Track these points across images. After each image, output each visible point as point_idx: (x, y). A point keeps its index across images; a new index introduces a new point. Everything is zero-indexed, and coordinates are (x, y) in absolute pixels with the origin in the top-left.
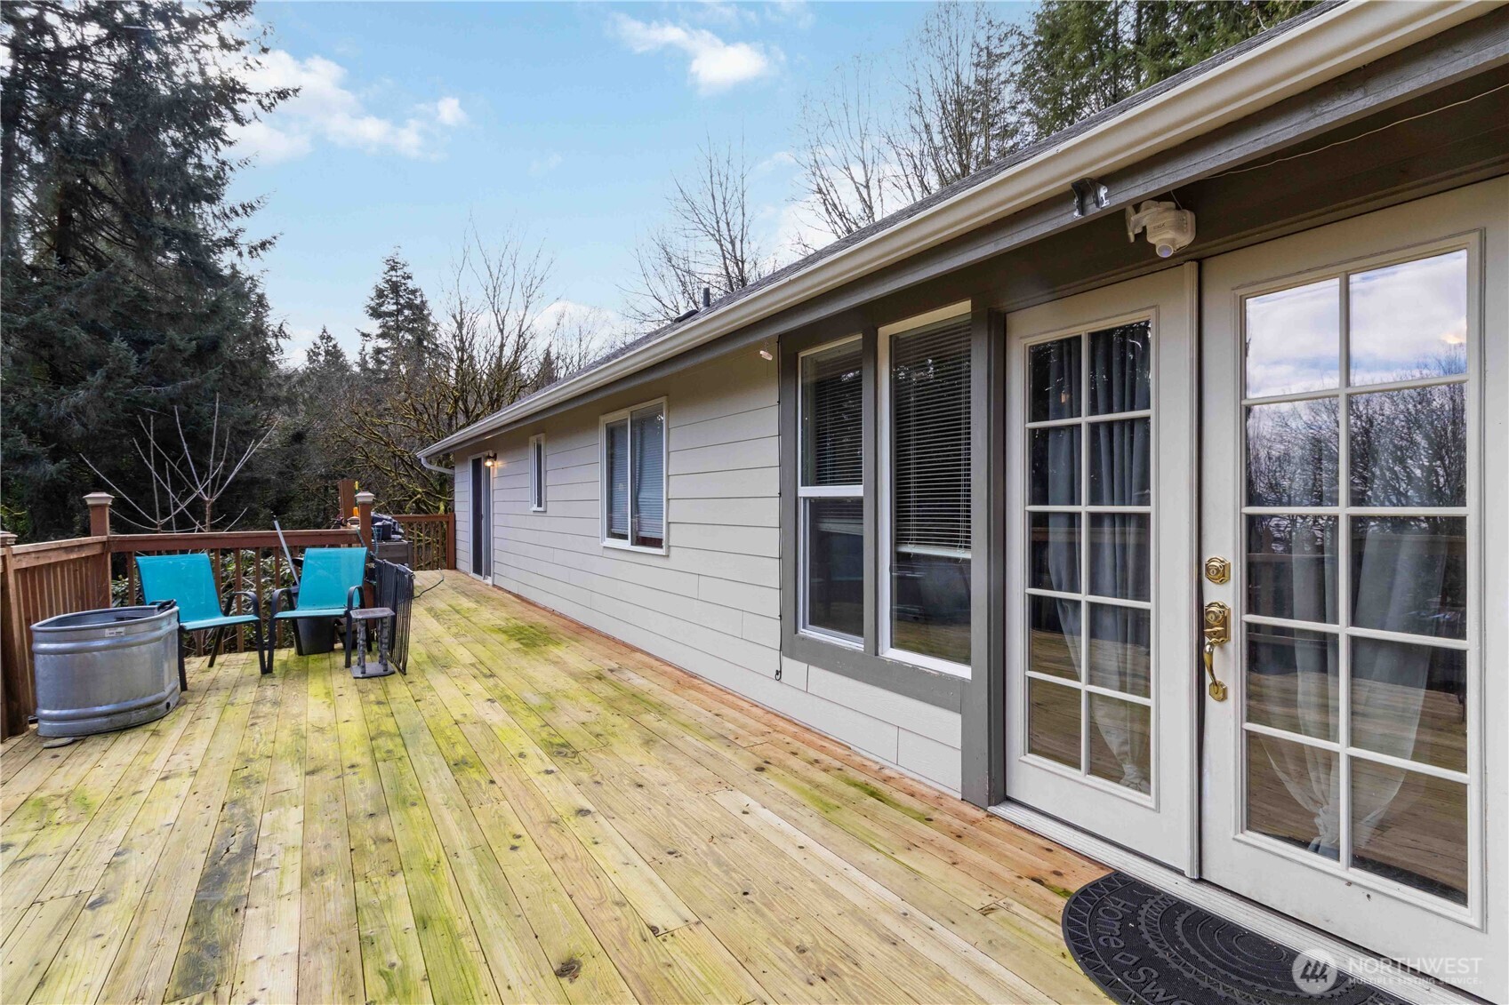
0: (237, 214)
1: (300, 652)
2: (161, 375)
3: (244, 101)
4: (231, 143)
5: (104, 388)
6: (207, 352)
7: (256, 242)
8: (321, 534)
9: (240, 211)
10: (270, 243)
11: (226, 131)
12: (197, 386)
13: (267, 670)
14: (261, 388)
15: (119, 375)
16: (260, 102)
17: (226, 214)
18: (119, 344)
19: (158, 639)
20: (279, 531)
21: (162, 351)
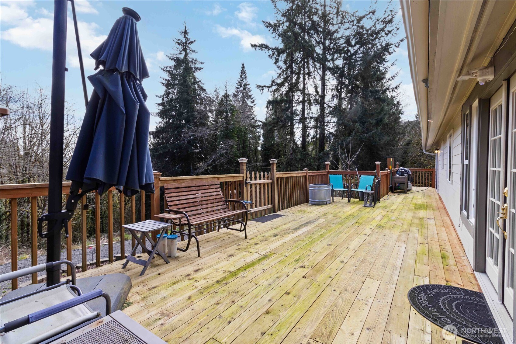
0: (390, 80)
1: (360, 200)
2: (368, 131)
3: (391, 47)
4: (387, 61)
5: (354, 136)
6: (379, 122)
7: (394, 87)
8: (367, 172)
9: (391, 79)
10: (398, 86)
11: (386, 58)
12: (375, 132)
13: (349, 201)
14: (395, 130)
15: (357, 132)
16: (396, 46)
17: (387, 81)
18: (357, 124)
19: (325, 190)
20: (357, 171)
21: (368, 124)
